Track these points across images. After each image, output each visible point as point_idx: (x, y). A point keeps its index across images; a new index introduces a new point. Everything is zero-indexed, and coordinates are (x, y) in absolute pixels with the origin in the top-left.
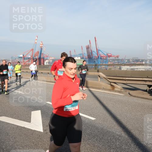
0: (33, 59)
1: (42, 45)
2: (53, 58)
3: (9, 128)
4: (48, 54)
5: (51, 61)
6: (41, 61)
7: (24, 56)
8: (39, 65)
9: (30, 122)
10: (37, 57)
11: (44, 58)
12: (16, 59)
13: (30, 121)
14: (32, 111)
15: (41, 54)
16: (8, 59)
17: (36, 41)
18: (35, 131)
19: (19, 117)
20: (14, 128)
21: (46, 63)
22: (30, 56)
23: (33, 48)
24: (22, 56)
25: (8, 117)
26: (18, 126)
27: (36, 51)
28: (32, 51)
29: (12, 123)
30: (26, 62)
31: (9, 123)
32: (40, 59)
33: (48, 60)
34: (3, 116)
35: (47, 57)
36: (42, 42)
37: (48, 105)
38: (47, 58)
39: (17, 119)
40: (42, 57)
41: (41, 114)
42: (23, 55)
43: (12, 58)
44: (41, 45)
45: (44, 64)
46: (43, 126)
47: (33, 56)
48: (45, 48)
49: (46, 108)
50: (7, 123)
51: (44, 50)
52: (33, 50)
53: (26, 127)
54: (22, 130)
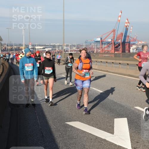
0: (114, 43)
1: (128, 24)
2: (143, 42)
3: (85, 139)
4: (135, 36)
5: (140, 47)
6: (126, 46)
7: (103, 39)
8: (122, 52)
9: (113, 134)
10: (120, 41)
11: (129, 43)
12: (92, 44)
13: (112, 132)
14: (116, 118)
15: (125, 36)
16: (81, 45)
17: (119, 18)
18: (121, 147)
19: (97, 125)
20: (91, 139)
21: (133, 49)
22: (110, 40)
23: (115, 29)
24: (99, 39)
25: (84, 123)
26: (97, 138)
27: (119, 33)
28: (113, 33)
29: (89, 132)
30: (105, 48)
31: (85, 132)
32: (124, 43)
33: (136, 45)
34: (78, 121)
35: (135, 40)
36: (127, 20)
37: (138, 111)
38: (134, 42)
39: (95, 127)
40: (126, 41)
41: (128, 124)
42: (101, 39)
43: (86, 42)
44: (126, 24)
45: (129, 51)
46: (131, 142)
47: (115, 40)
48: (132, 28)
49: (135, 116)
50: (82, 131)
51: (131, 30)
52: (114, 31)
53: (107, 139)
54: (102, 143)
